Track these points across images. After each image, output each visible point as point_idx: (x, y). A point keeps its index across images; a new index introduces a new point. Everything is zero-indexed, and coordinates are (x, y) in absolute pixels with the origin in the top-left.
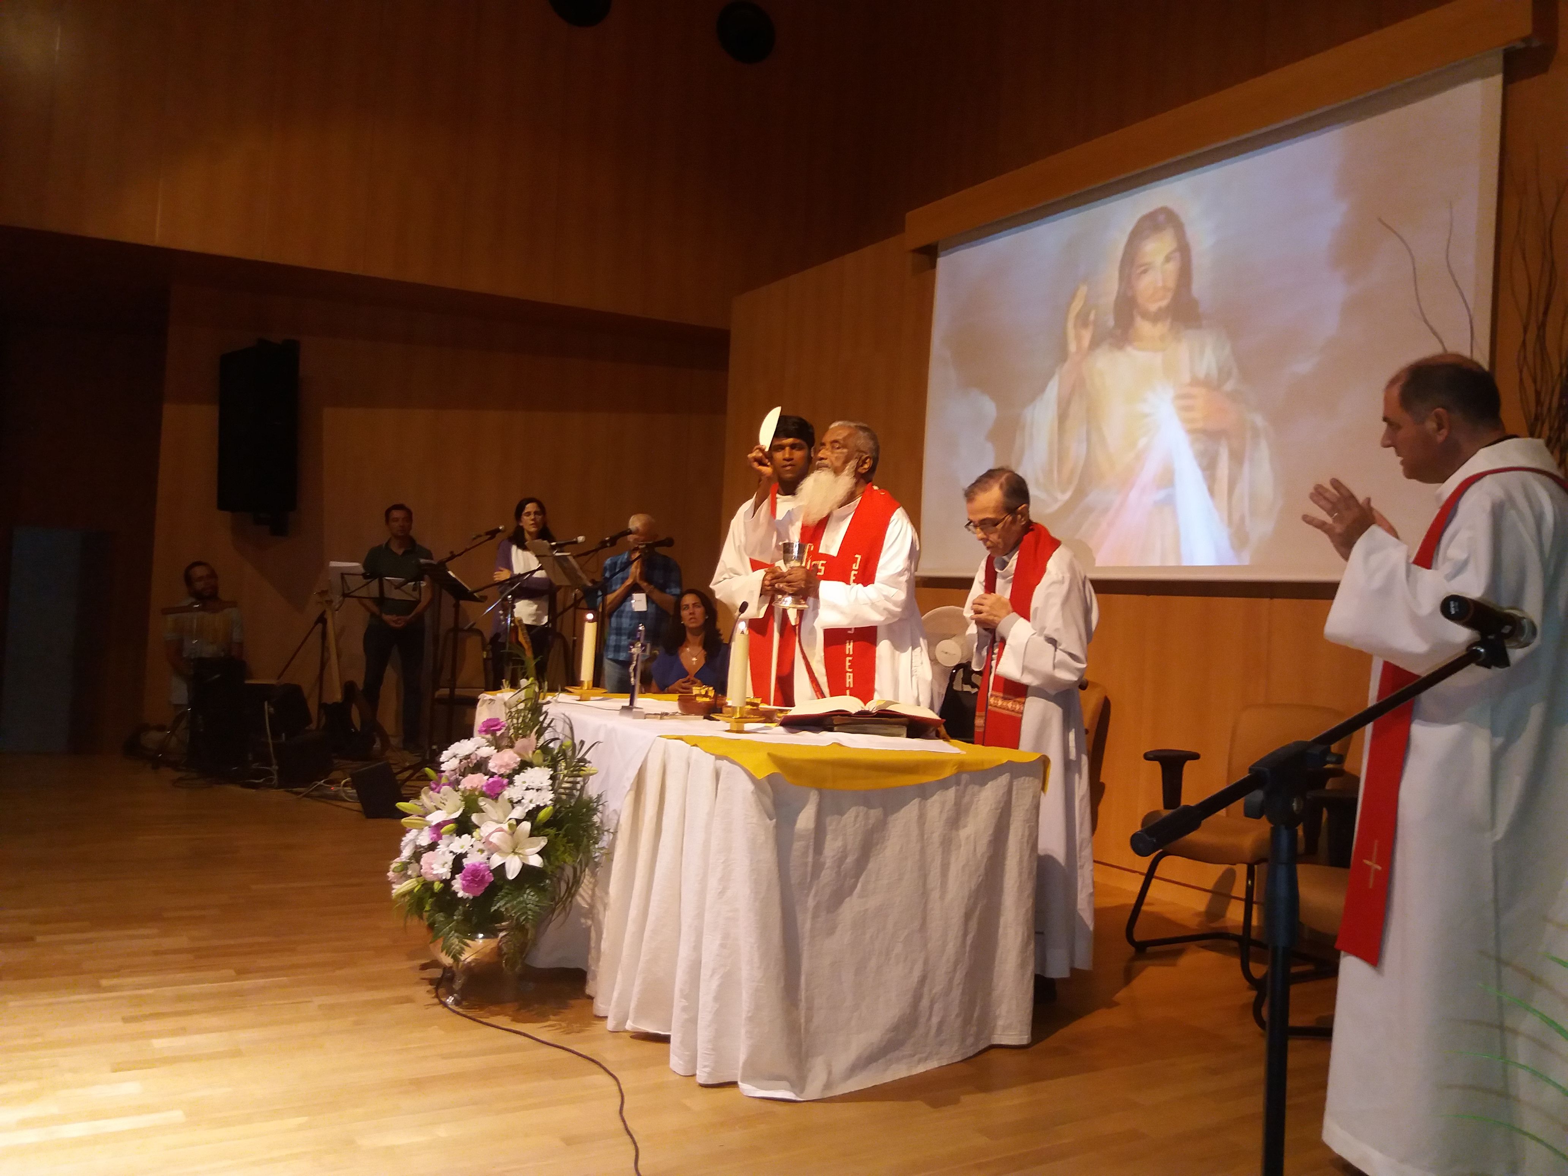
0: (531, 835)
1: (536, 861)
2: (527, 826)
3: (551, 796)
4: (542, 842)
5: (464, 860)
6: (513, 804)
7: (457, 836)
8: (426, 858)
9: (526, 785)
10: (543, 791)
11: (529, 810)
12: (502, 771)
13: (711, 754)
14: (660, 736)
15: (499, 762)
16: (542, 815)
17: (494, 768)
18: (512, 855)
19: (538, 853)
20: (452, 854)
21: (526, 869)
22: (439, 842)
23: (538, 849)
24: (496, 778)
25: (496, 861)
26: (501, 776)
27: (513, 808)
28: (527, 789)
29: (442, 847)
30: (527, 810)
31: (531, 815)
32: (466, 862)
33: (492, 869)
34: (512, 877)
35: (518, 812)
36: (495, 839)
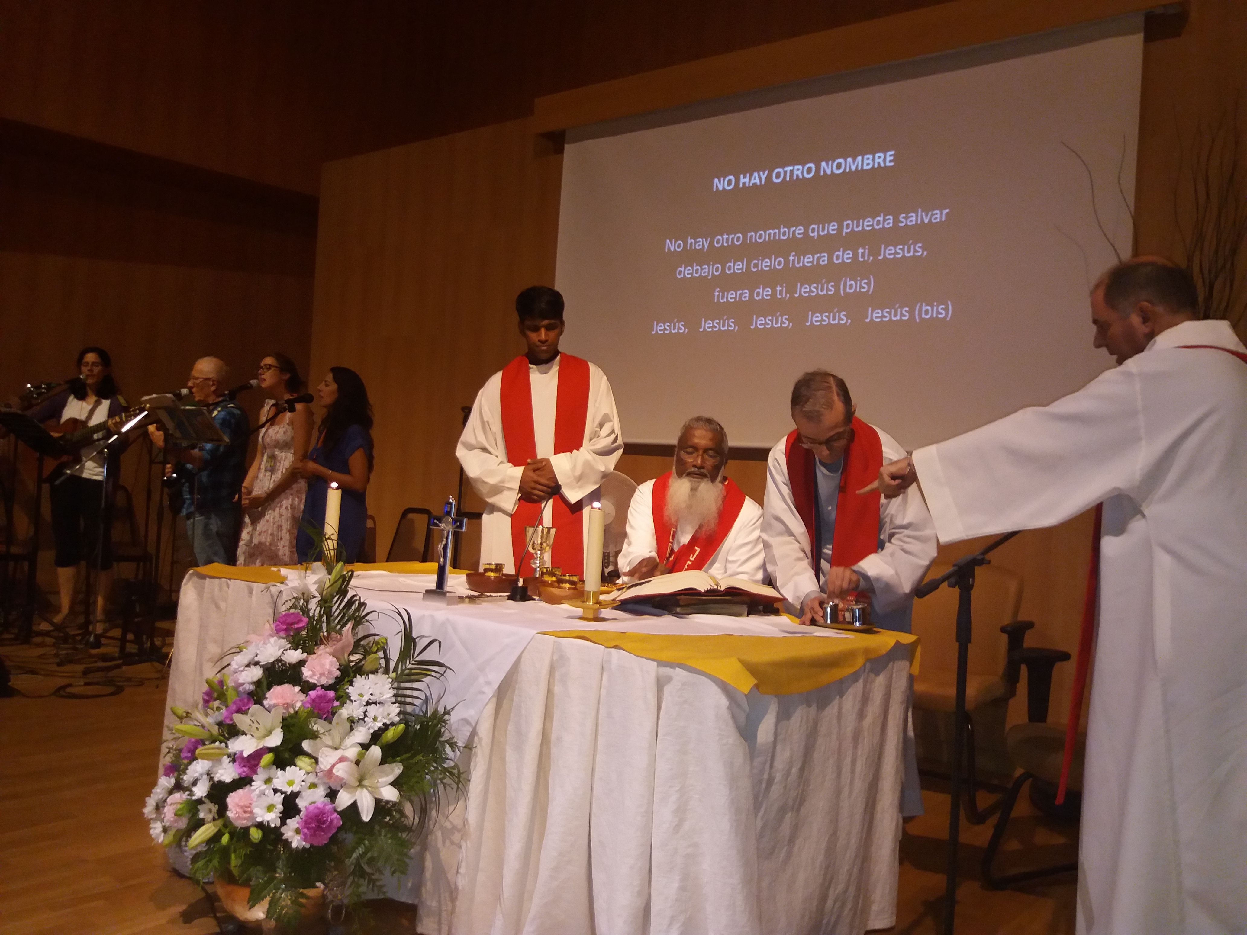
0: (383, 762)
1: (390, 794)
2: (376, 751)
3: (395, 709)
4: (397, 769)
5: (297, 801)
6: (352, 722)
7: (277, 768)
8: (233, 800)
9: (366, 698)
10: (386, 705)
11: (375, 731)
12: (324, 681)
13: (648, 659)
14: (538, 633)
15: (318, 670)
16: (391, 735)
17: (311, 677)
18: (359, 790)
19: (394, 784)
20: (279, 794)
21: (381, 807)
22: (255, 777)
23: (391, 778)
24: (319, 691)
25: (344, 800)
26: (326, 688)
27: (352, 729)
28: (368, 704)
29: (258, 783)
30: (372, 731)
31: (376, 737)
32: (301, 803)
33: (339, 810)
34: (367, 817)
35: (362, 734)
36: (341, 771)
